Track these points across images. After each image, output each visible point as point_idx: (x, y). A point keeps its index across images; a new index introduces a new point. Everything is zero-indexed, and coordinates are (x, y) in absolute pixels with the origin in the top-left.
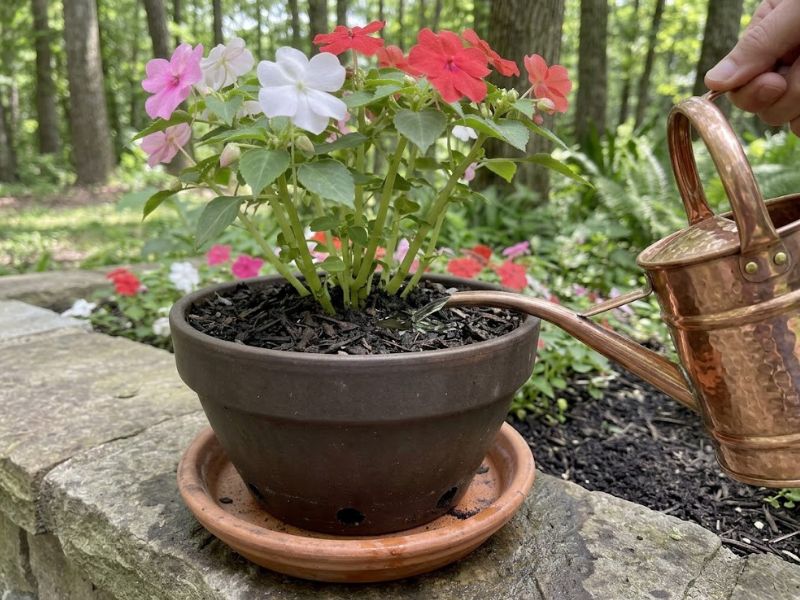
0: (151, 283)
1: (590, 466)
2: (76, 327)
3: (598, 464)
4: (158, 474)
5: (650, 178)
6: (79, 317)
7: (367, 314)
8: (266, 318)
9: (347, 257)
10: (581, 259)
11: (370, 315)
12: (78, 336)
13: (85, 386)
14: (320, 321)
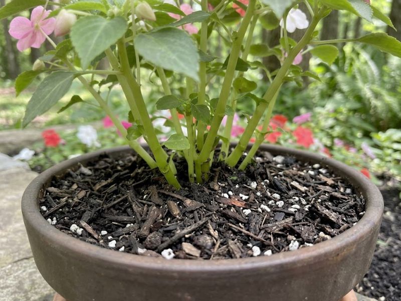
0: (69, 138)
1: (372, 274)
2: (18, 167)
3: (378, 273)
4: (45, 293)
5: (368, 73)
6: (23, 161)
7: (209, 188)
8: (116, 192)
9: (192, 133)
10: (331, 122)
11: (213, 190)
12: (18, 174)
13: (11, 213)
14: (165, 197)
